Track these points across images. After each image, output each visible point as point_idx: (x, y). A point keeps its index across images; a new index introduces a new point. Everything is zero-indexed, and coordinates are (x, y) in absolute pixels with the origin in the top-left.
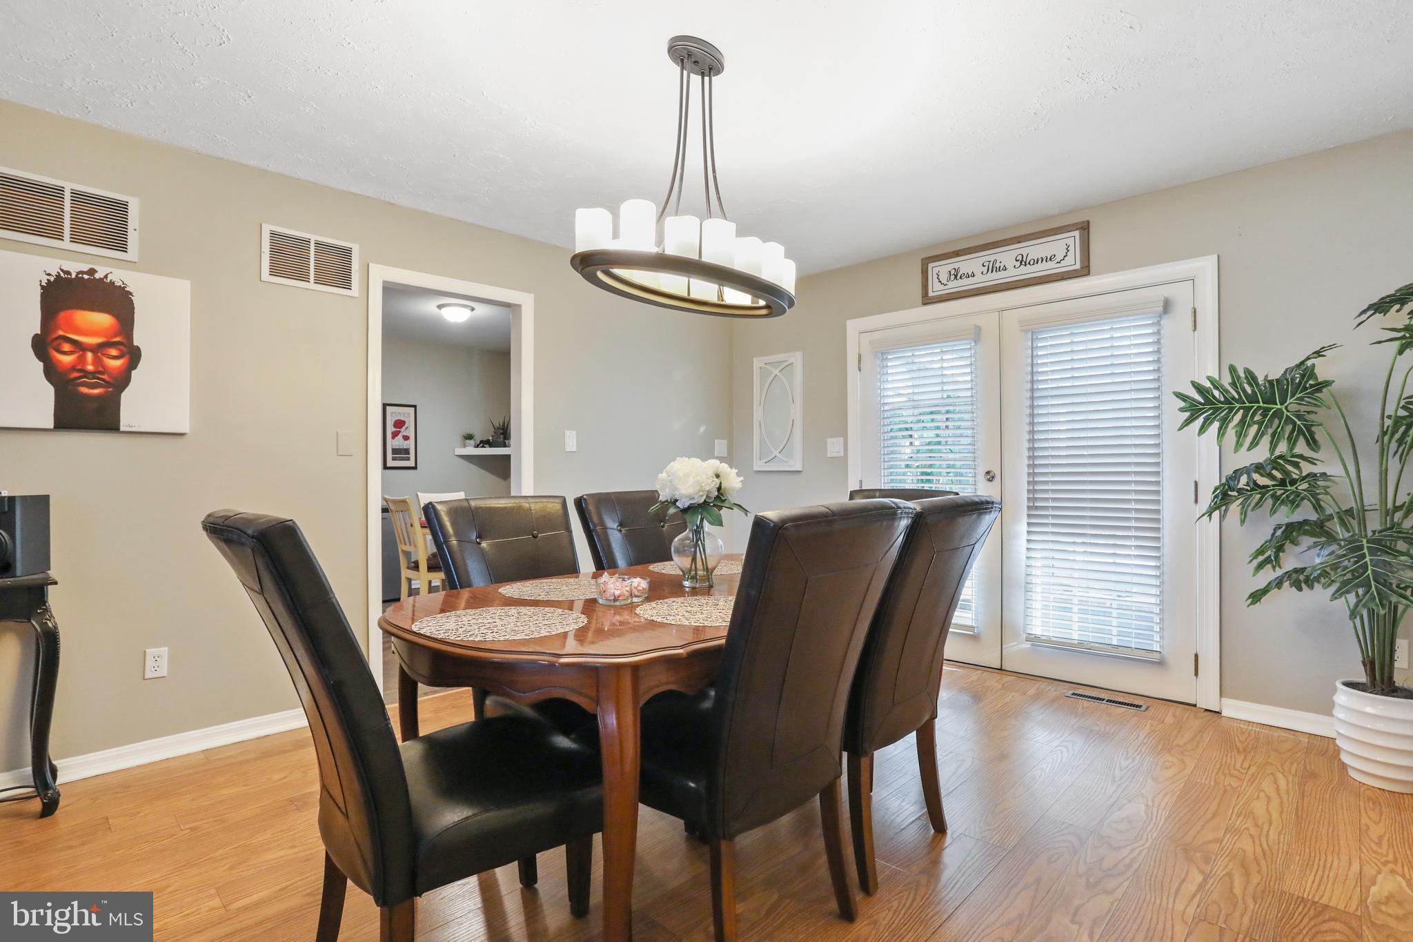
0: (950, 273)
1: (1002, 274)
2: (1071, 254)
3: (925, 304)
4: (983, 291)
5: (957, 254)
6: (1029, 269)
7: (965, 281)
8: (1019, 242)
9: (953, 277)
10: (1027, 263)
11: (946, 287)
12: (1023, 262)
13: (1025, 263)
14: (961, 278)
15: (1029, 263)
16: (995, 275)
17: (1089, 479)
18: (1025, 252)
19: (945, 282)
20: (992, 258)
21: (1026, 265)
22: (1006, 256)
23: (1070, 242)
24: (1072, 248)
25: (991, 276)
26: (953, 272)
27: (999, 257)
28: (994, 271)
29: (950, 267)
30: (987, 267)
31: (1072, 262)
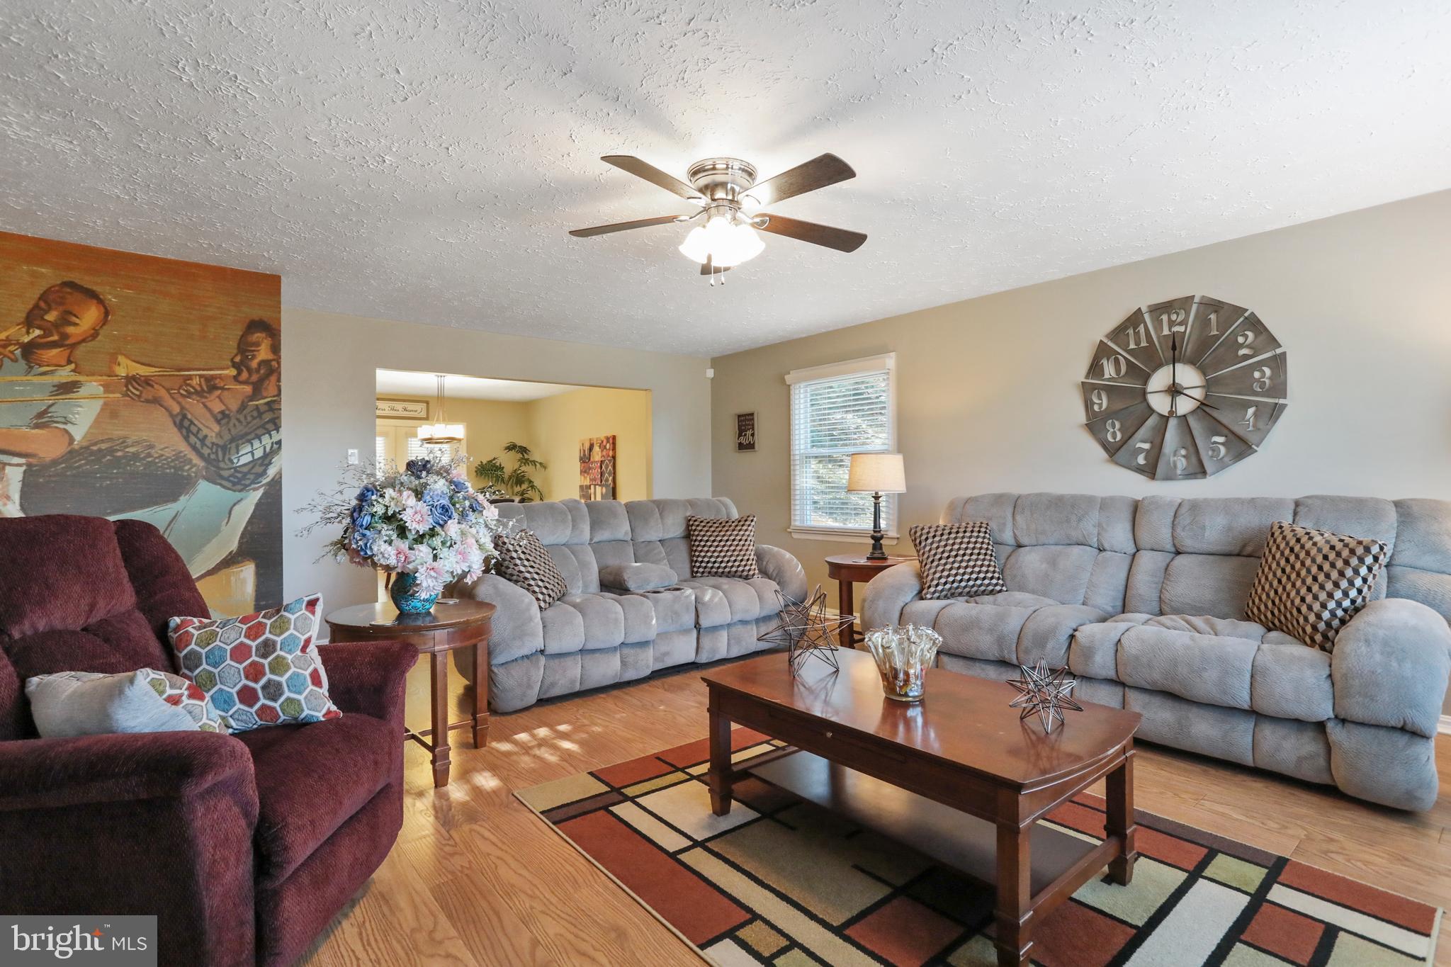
1: (398, 412)
8: (404, 401)
12: (405, 410)
15: (408, 411)
16: (394, 412)
18: (407, 406)
22: (399, 406)
23: (423, 406)
24: (423, 409)
31: (423, 414)
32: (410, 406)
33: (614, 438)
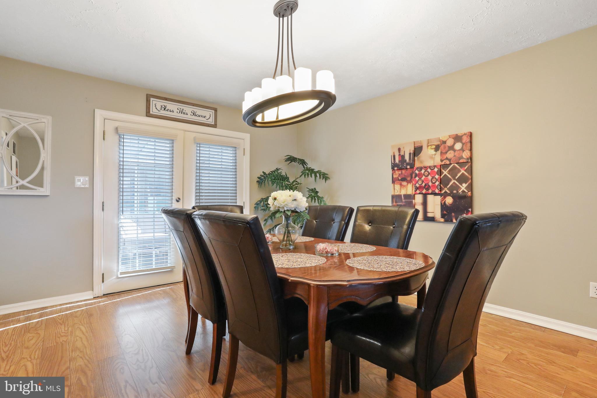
0: (162, 107)
1: (185, 116)
2: (211, 118)
3: (147, 116)
4: (175, 120)
5: (166, 99)
6: (196, 118)
7: (169, 113)
8: (193, 106)
9: (163, 109)
10: (196, 115)
11: (159, 112)
12: (194, 114)
13: (195, 115)
14: (167, 110)
15: (197, 116)
16: (182, 115)
17: (218, 201)
18: (195, 110)
19: (159, 110)
20: (182, 108)
21: (195, 116)
22: (188, 109)
23: (211, 113)
24: (211, 116)
25: (180, 115)
26: (163, 106)
27: (185, 109)
28: (182, 113)
29: (162, 104)
30: (179, 110)
31: (211, 121)
32: (200, 111)
33: (471, 135)
